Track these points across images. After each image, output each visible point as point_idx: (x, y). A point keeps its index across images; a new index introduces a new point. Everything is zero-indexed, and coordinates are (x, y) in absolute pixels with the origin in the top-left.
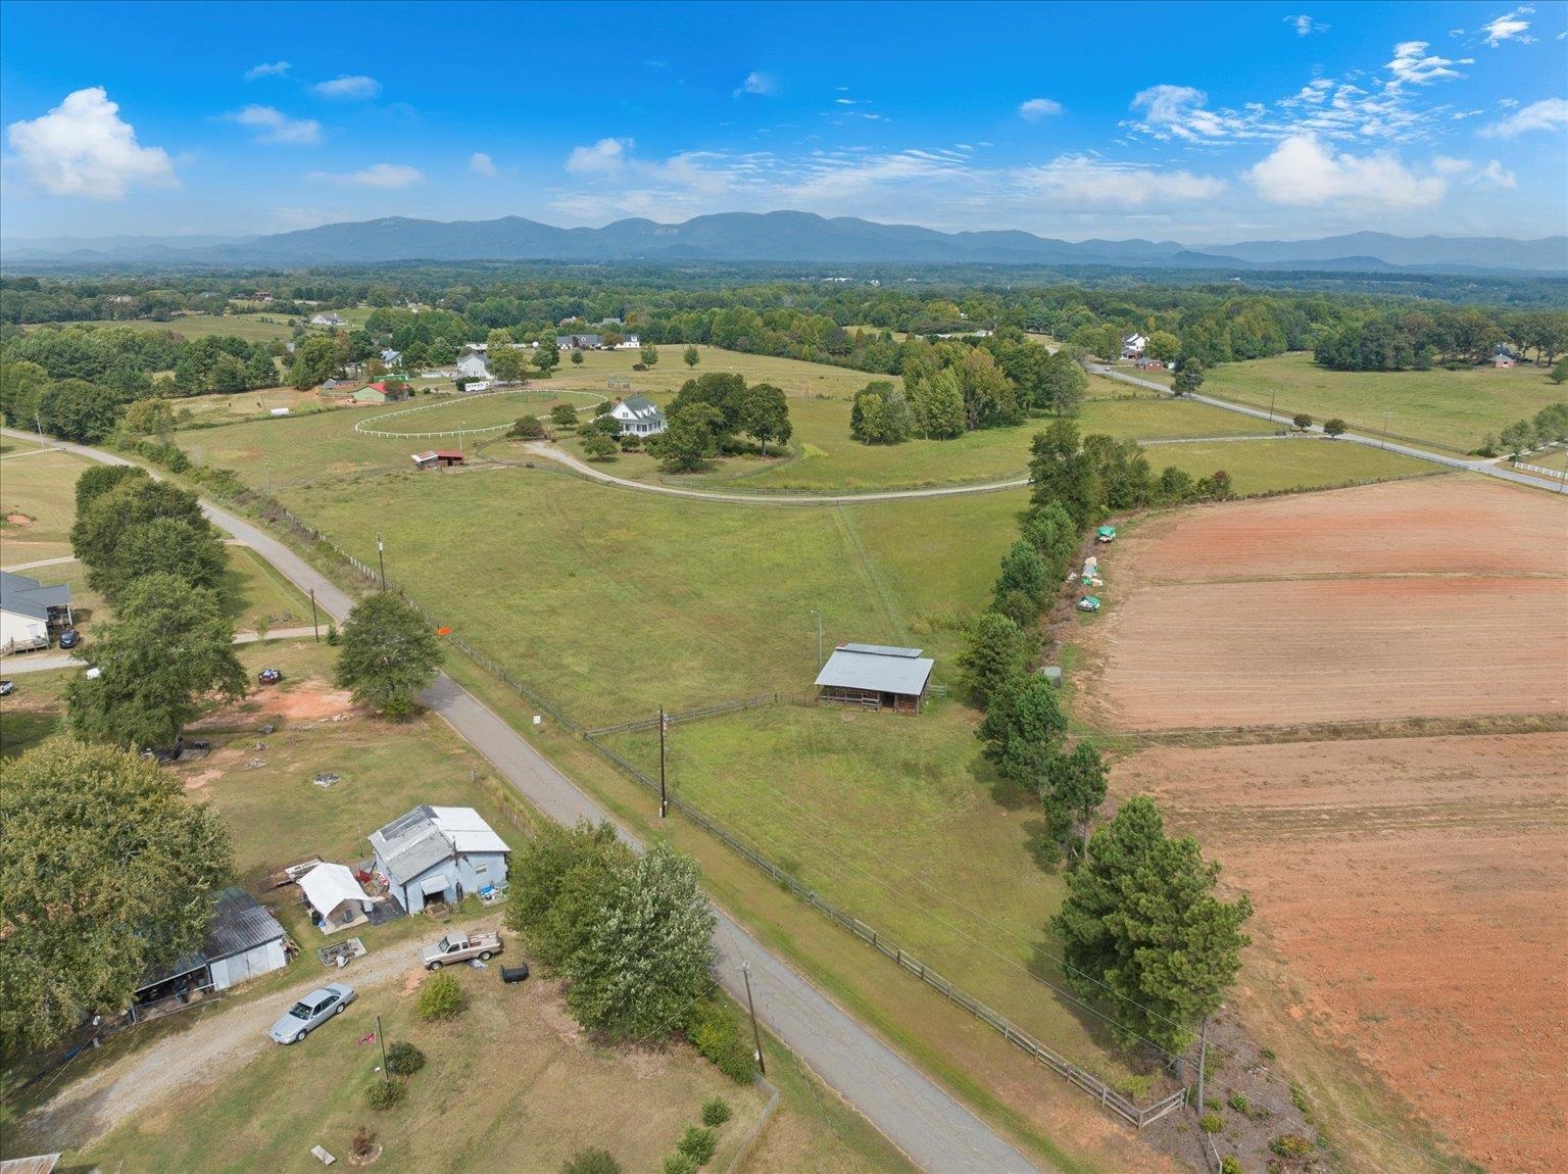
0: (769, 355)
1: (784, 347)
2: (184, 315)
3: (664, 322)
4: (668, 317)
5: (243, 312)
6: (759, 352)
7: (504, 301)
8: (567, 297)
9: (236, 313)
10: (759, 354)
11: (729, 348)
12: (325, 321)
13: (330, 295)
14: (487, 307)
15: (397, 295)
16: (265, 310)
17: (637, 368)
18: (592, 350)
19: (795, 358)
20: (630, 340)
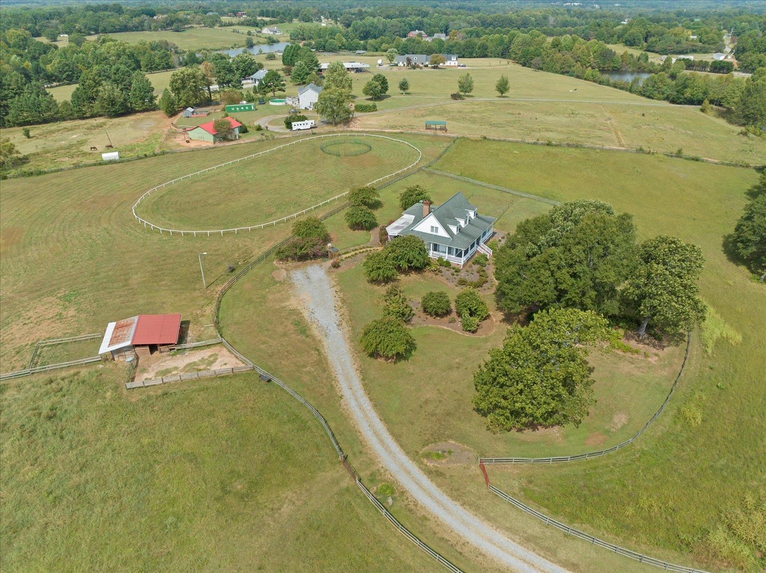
0: (557, 72)
1: (570, 67)
2: (192, 27)
3: (476, 40)
4: (478, 36)
5: (225, 25)
6: (548, 70)
7: (375, 20)
8: (414, 17)
9: (221, 26)
10: (548, 71)
11: (524, 65)
12: (269, 32)
13: (278, 14)
14: (364, 24)
15: (316, 15)
16: (238, 24)
17: (455, 97)
18: (421, 68)
19: (578, 77)
20: (450, 60)
